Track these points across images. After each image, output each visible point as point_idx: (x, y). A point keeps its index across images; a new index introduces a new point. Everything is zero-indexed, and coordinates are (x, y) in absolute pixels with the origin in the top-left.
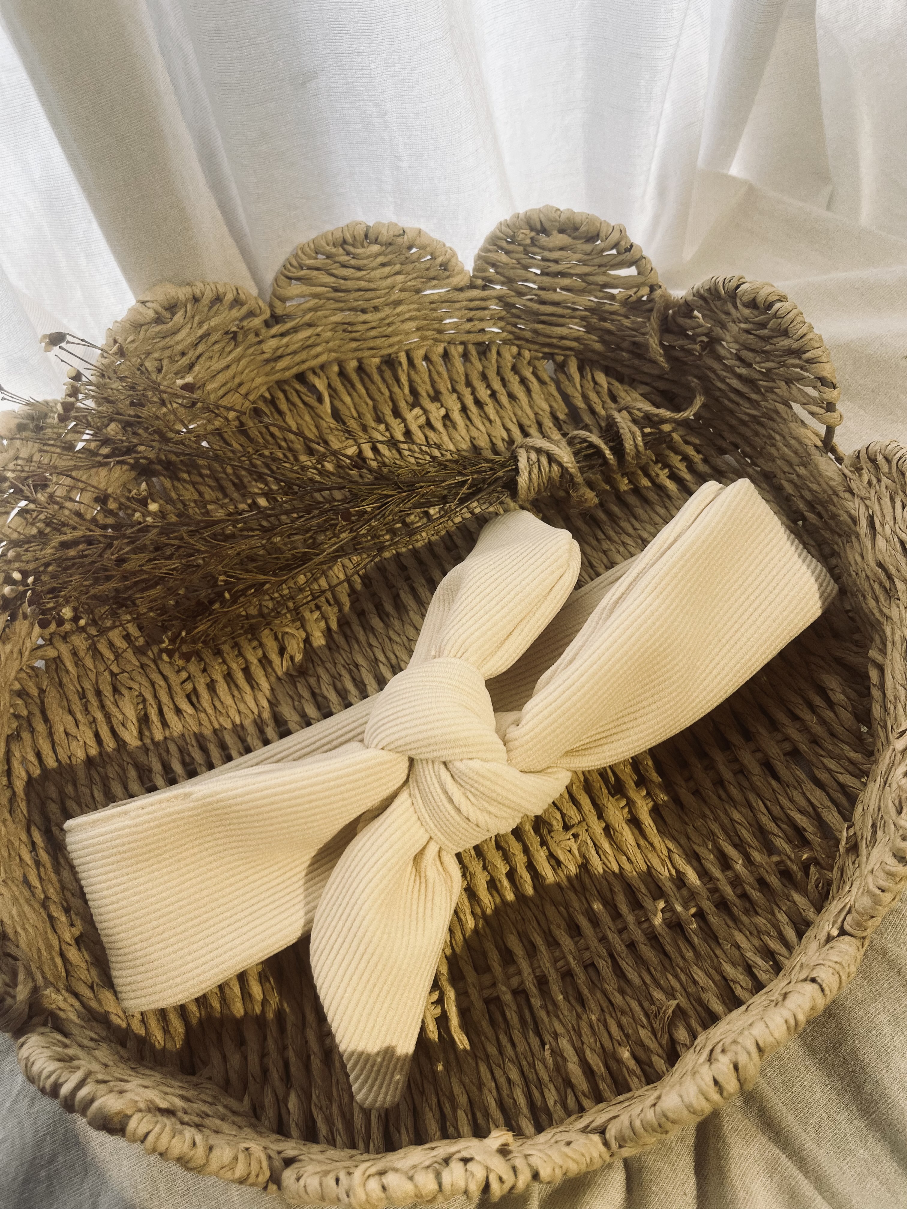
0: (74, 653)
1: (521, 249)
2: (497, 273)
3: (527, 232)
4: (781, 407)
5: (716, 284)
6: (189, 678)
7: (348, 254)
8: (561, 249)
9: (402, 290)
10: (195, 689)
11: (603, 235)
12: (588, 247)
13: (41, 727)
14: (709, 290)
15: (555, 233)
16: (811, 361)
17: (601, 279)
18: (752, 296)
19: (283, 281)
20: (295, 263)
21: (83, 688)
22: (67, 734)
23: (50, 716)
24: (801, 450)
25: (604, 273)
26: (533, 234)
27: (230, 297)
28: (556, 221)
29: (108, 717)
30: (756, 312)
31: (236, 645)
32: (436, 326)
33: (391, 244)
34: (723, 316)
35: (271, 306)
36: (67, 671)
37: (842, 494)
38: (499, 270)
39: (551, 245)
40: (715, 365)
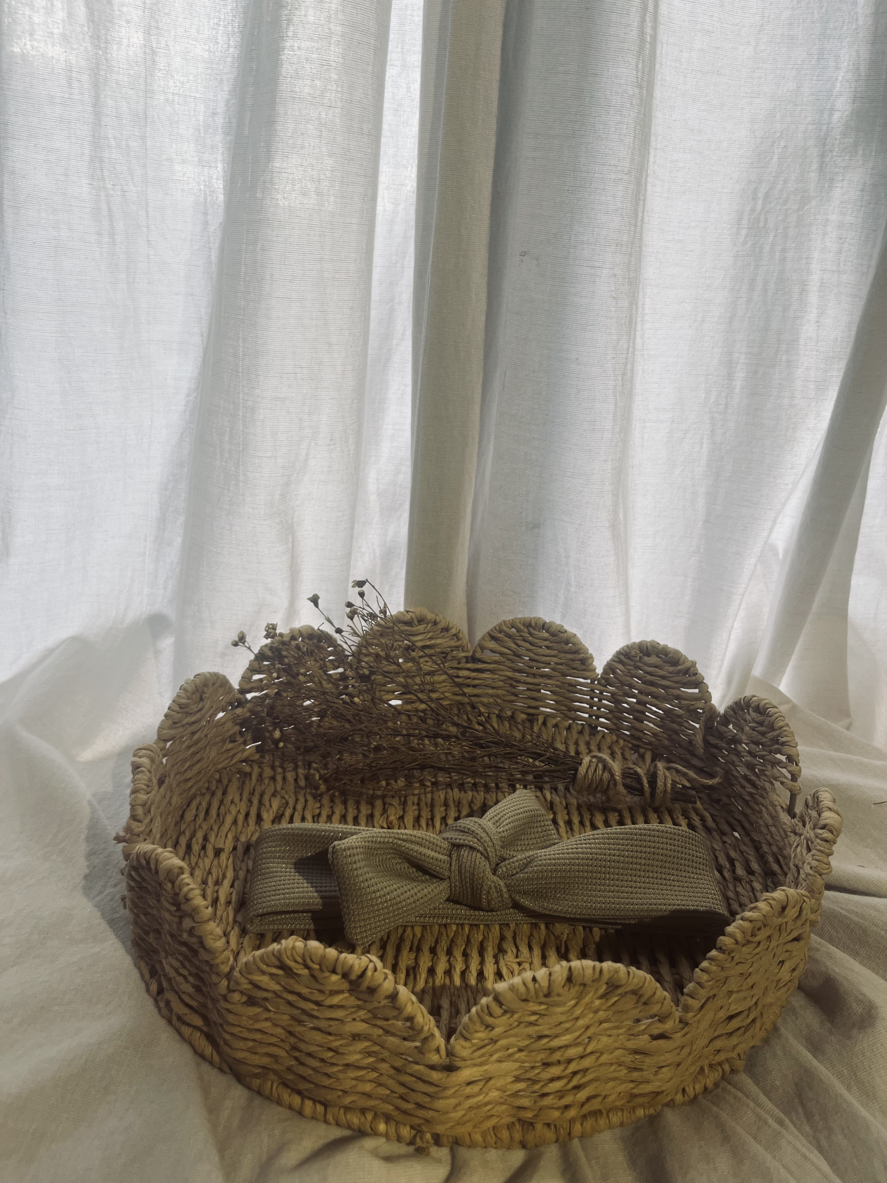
0: (260, 775)
1: (632, 663)
2: (615, 677)
3: (638, 652)
4: (767, 785)
5: (740, 699)
6: (320, 807)
7: (530, 633)
8: (656, 667)
9: (553, 669)
10: (319, 815)
11: (681, 661)
12: (671, 669)
13: (219, 794)
14: (736, 703)
15: (654, 656)
16: (783, 744)
17: (675, 692)
18: (757, 703)
19: (488, 638)
20: (498, 628)
21: (254, 790)
22: (232, 802)
23: (229, 790)
24: (773, 813)
25: (678, 689)
26: (641, 655)
27: (454, 631)
28: (655, 647)
29: (260, 803)
30: (759, 715)
31: (358, 803)
32: (568, 703)
33: (556, 636)
34: (743, 722)
35: (475, 651)
36: (251, 779)
37: (789, 834)
38: (617, 676)
39: (649, 662)
40: (734, 758)
